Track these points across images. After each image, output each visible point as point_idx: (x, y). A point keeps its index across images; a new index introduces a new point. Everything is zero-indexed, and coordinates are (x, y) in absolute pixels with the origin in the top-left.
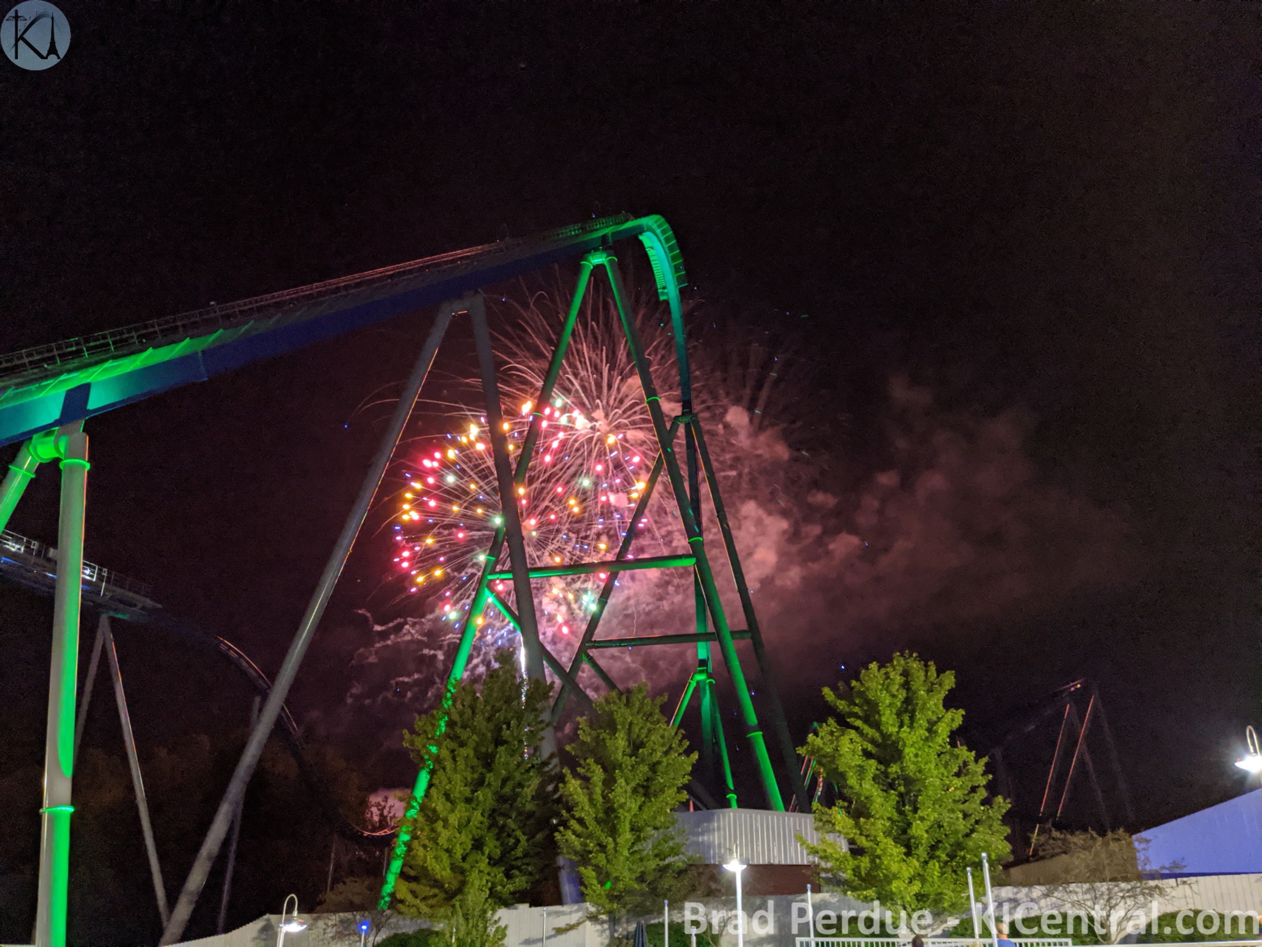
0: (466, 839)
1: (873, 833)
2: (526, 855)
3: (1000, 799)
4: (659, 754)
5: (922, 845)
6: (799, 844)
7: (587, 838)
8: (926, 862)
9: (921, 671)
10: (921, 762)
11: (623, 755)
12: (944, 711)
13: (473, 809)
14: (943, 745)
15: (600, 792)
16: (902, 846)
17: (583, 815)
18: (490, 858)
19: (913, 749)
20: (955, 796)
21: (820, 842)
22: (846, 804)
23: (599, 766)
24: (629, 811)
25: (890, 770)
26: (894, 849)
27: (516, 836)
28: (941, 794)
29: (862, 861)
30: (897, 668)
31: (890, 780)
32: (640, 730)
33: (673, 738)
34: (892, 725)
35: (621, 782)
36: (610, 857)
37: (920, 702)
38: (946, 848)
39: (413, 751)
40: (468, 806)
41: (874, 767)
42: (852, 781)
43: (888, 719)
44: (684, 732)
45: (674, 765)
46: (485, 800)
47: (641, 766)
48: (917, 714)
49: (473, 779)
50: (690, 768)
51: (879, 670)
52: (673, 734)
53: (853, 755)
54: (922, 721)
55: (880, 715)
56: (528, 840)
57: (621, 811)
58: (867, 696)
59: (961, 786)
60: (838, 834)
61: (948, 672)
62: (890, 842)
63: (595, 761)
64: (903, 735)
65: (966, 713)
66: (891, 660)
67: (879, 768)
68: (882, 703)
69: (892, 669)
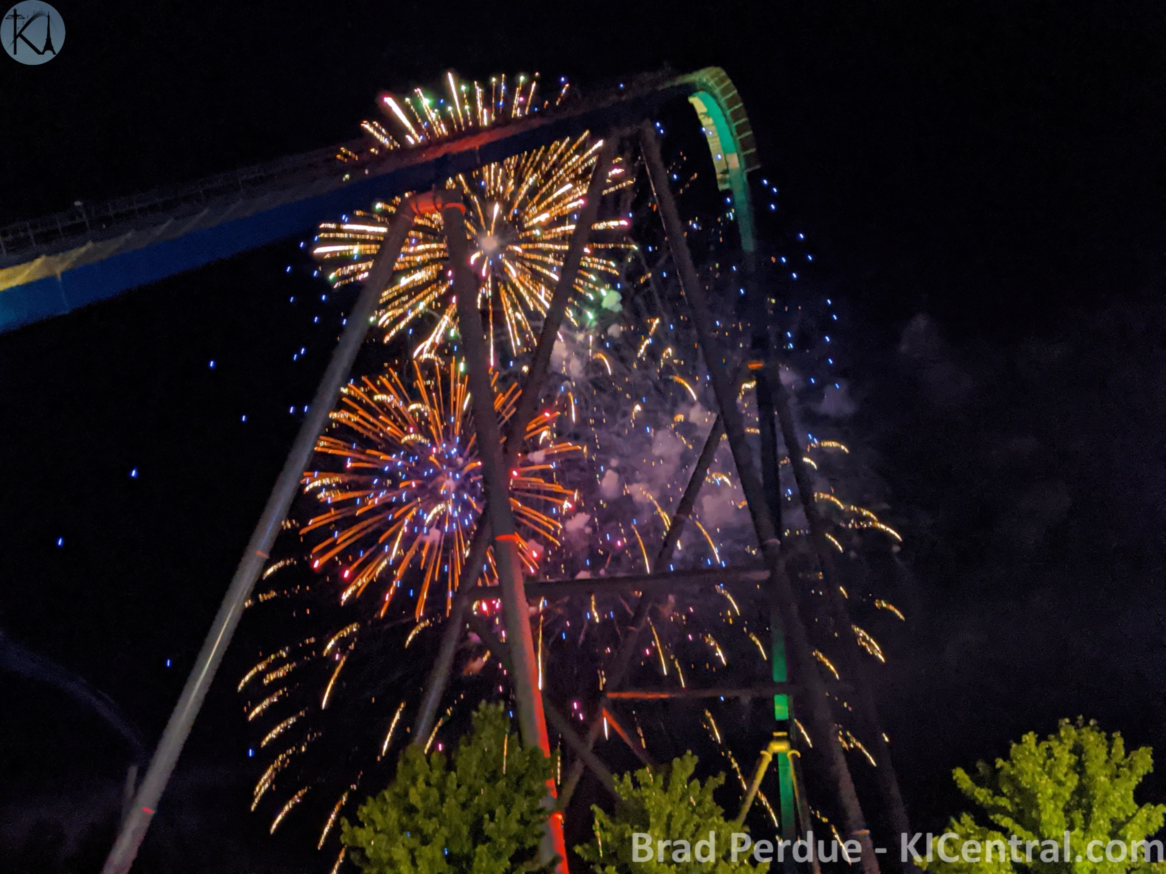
9: (1100, 746)
12: (1137, 806)
30: (1066, 741)
32: (683, 825)
34: (1055, 825)
37: (1100, 793)
43: (1051, 817)
48: (1095, 809)
51: (1037, 744)
55: (1039, 811)
58: (1020, 781)
61: (1141, 750)
68: (1042, 794)
69: (1057, 743)
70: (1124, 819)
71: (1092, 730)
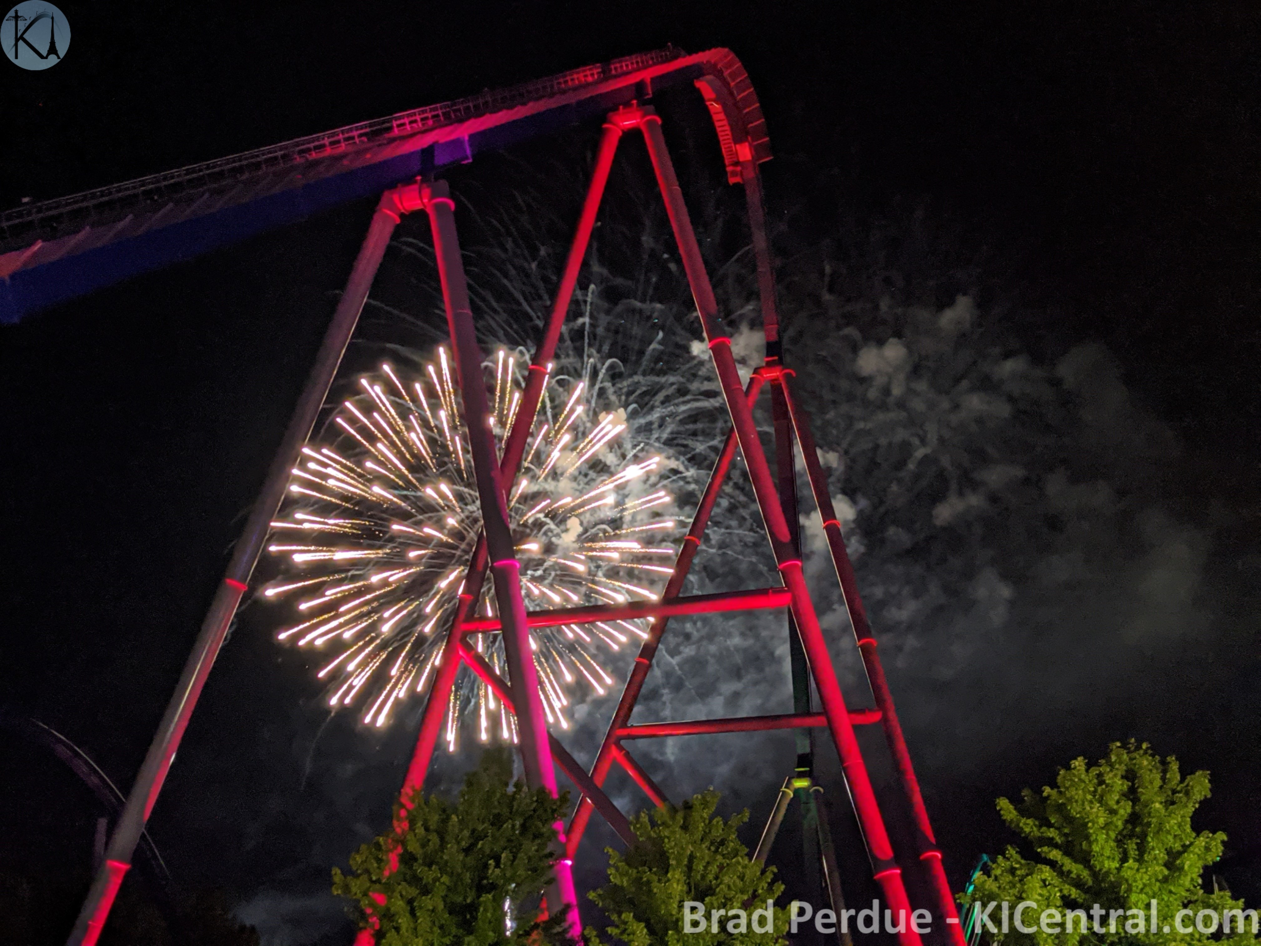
9: (1154, 771)
11: (680, 907)
14: (1192, 888)
23: (642, 925)
32: (706, 867)
33: (759, 879)
37: (1154, 820)
39: (347, 901)
43: (1103, 848)
48: (1150, 839)
51: (1087, 771)
52: (758, 873)
53: (1048, 906)
55: (1090, 843)
58: (1069, 811)
63: (635, 917)
64: (1127, 874)
65: (1229, 835)
66: (1106, 755)
68: (1094, 823)
69: (1108, 769)
70: (1180, 848)
71: (1146, 753)
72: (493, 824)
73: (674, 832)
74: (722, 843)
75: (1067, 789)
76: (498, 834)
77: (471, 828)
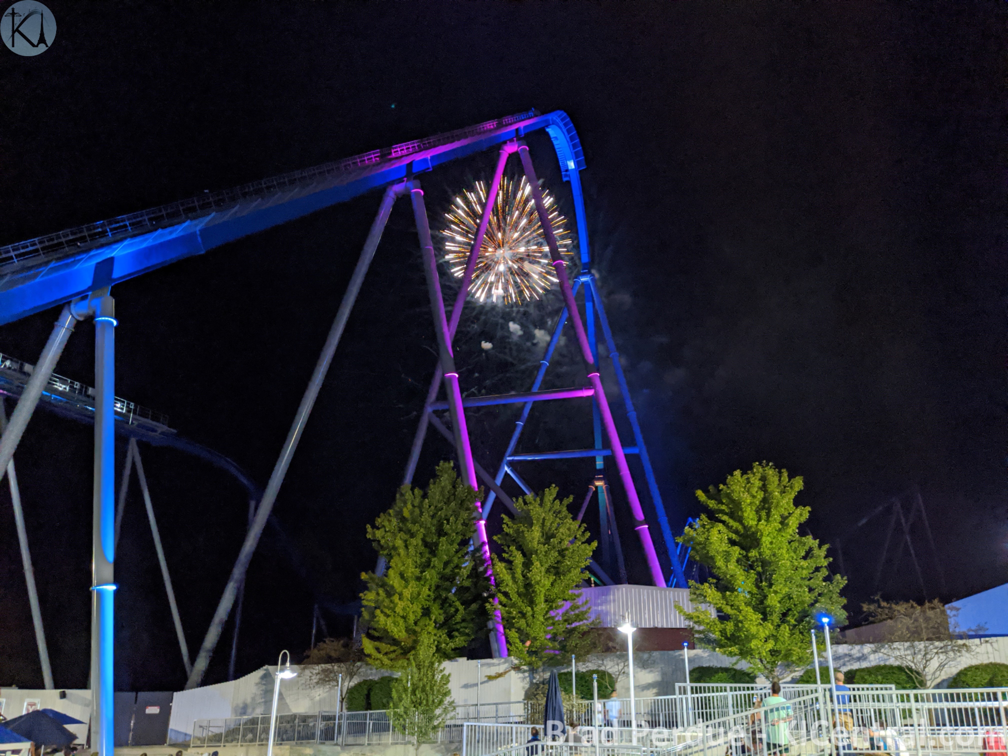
0: (417, 608)
1: (737, 603)
2: (463, 620)
3: (838, 577)
4: (566, 543)
5: (775, 612)
6: (677, 612)
7: (511, 607)
8: (779, 626)
9: (775, 477)
10: (775, 548)
11: (538, 543)
12: (794, 508)
13: (422, 585)
14: (793, 534)
15: (520, 572)
16: (759, 613)
17: (507, 590)
18: (435, 622)
19: (769, 538)
20: (802, 575)
21: (695, 611)
22: (715, 581)
23: (520, 552)
24: (544, 586)
25: (750, 555)
26: (754, 615)
27: (455, 606)
28: (791, 573)
29: (727, 625)
30: (757, 474)
31: (750, 563)
32: (551, 524)
33: (578, 530)
34: (752, 519)
35: (537, 565)
36: (529, 622)
37: (775, 501)
38: (794, 615)
39: (374, 541)
40: (418, 583)
41: (737, 552)
42: (720, 562)
43: (749, 515)
44: (586, 526)
45: (578, 551)
46: (431, 579)
47: (552, 552)
48: (772, 510)
49: (421, 563)
50: (591, 554)
51: (742, 476)
52: (577, 527)
53: (721, 543)
54: (776, 516)
55: (743, 512)
56: (465, 609)
57: (537, 586)
58: (732, 497)
59: (807, 566)
60: (709, 604)
61: (797, 478)
62: (750, 609)
63: (516, 549)
64: (761, 527)
65: (812, 508)
66: (751, 468)
67: (741, 552)
68: (744, 502)
69: (752, 476)
70: (787, 515)
71: (771, 468)
72: (445, 503)
73: (535, 507)
74: (560, 512)
75: (732, 485)
76: (448, 509)
77: (435, 504)
